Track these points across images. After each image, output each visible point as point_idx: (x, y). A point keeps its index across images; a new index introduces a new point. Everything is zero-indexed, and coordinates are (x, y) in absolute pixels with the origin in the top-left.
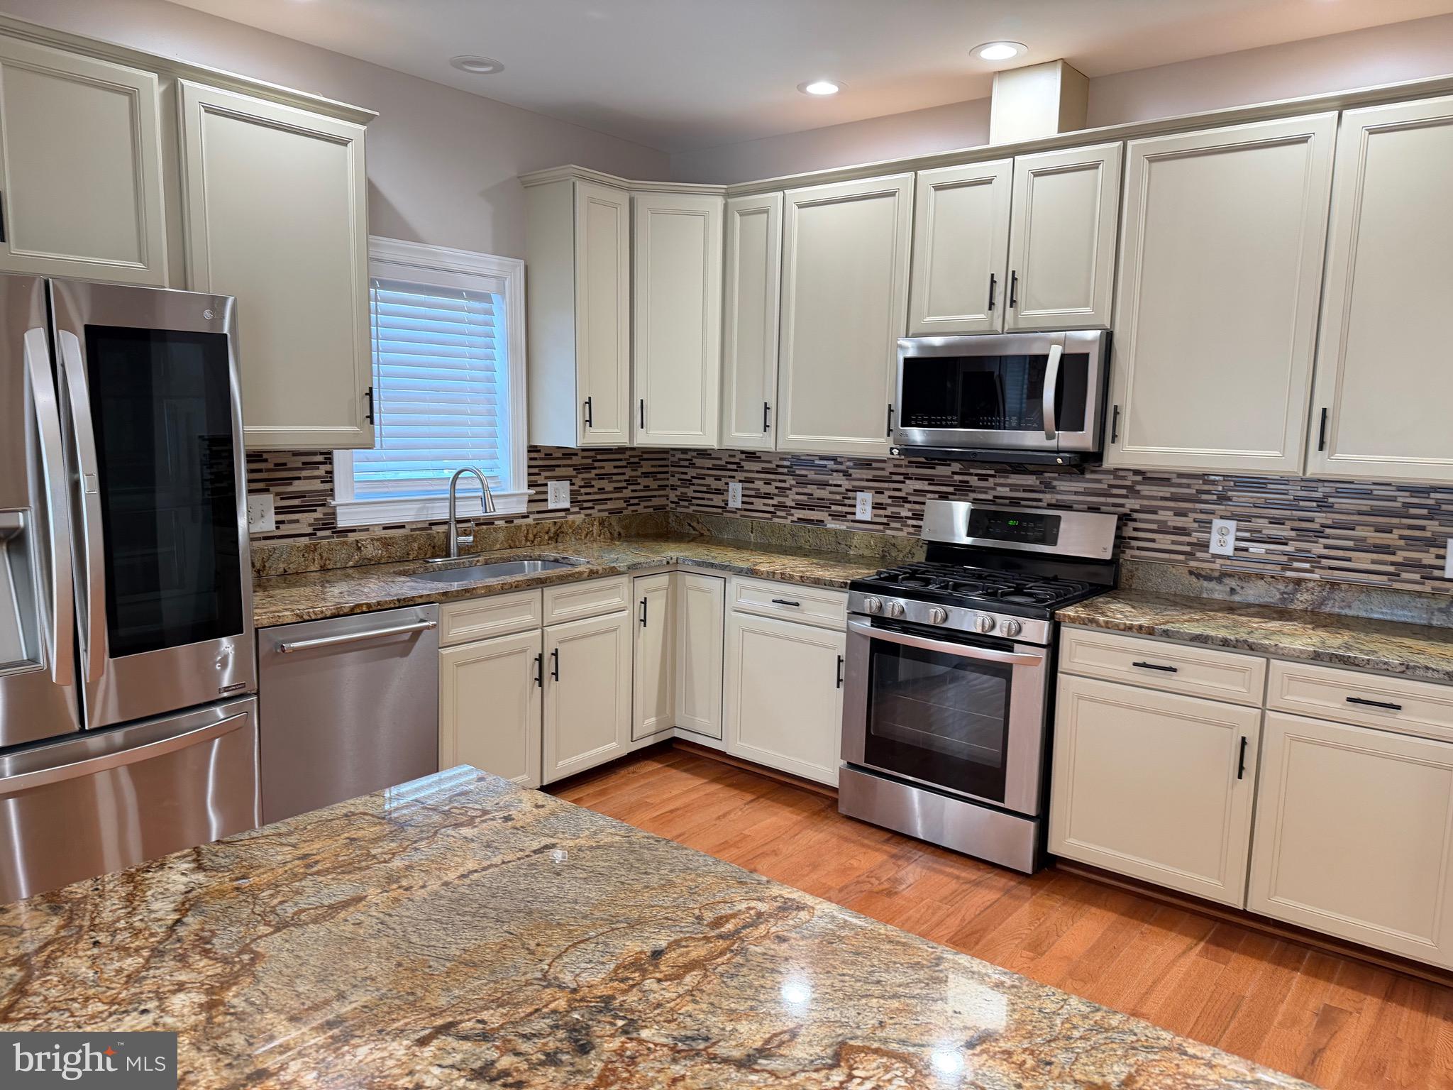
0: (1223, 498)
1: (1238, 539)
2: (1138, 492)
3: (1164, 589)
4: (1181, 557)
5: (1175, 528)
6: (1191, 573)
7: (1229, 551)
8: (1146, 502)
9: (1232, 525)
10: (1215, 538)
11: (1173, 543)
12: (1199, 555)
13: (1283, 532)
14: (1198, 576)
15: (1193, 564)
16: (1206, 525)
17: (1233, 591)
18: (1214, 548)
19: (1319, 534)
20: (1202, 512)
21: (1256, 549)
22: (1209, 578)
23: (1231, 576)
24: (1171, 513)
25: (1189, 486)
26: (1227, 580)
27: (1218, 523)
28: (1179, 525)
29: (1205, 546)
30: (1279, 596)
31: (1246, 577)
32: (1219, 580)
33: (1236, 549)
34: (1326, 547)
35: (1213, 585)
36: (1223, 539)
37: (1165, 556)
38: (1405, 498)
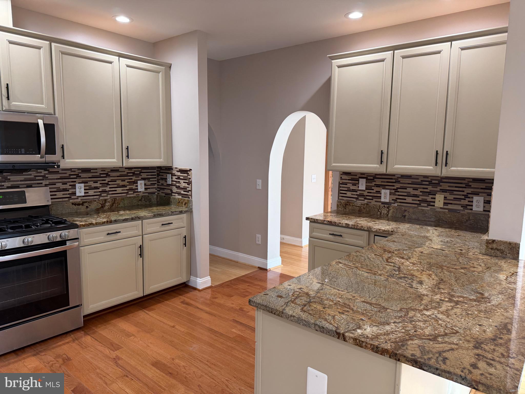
0: (78, 176)
1: (85, 189)
2: (47, 177)
3: (64, 212)
4: (67, 199)
5: (63, 189)
6: (73, 204)
7: (83, 194)
8: (51, 181)
9: (83, 185)
10: (77, 191)
11: (63, 194)
12: (73, 197)
13: (98, 185)
14: (75, 204)
15: (71, 201)
16: (74, 187)
17: (87, 207)
18: (78, 194)
20: (72, 182)
21: (91, 192)
22: (79, 204)
23: (86, 202)
24: (61, 184)
25: (66, 173)
26: (85, 204)
27: (78, 185)
28: (64, 188)
29: (74, 194)
30: (101, 206)
31: (90, 202)
32: (82, 204)
33: (85, 193)
34: (110, 188)
35: (81, 206)
36: (80, 190)
37: (61, 200)
38: (127, 171)
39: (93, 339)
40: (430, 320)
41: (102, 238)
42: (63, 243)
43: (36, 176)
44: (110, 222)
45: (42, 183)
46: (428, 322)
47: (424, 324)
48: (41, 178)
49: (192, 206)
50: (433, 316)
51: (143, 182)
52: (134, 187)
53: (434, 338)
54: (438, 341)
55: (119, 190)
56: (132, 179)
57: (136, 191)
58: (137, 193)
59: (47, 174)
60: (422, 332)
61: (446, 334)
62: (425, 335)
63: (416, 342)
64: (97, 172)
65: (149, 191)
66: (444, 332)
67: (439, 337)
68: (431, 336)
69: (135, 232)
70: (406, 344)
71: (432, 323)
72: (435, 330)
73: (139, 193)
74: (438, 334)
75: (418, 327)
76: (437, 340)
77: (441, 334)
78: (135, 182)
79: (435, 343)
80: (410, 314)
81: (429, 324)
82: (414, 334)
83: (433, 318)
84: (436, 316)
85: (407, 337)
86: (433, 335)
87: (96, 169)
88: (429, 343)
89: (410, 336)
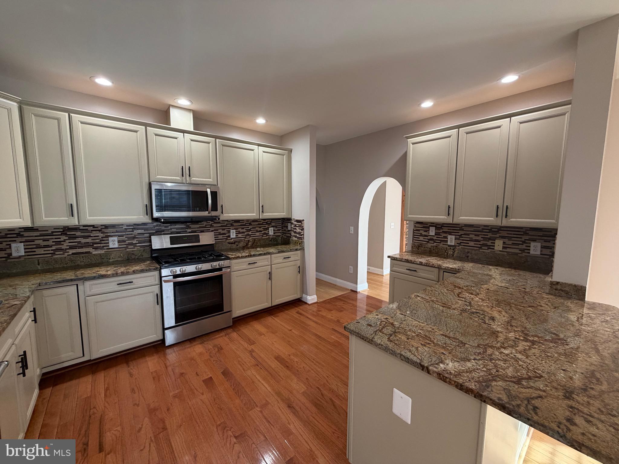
0: (232, 225)
1: (236, 234)
2: (213, 226)
3: (223, 248)
4: (225, 240)
5: (223, 233)
6: (228, 243)
7: (235, 237)
8: (215, 228)
9: (234, 231)
10: (231, 234)
11: (223, 237)
12: (228, 239)
13: (244, 231)
14: (230, 243)
15: (227, 241)
16: (229, 232)
17: (237, 245)
18: (232, 237)
19: (250, 230)
20: (228, 229)
21: (240, 235)
22: (232, 243)
23: (236, 242)
24: (221, 230)
25: (224, 223)
26: (236, 243)
27: (231, 231)
29: (229, 236)
30: (246, 244)
31: (239, 242)
32: (234, 243)
33: (236, 236)
34: (252, 232)
35: (233, 245)
36: (233, 234)
37: (221, 240)
38: (263, 221)
39: (238, 335)
40: (510, 359)
41: (245, 266)
42: (220, 269)
43: (206, 225)
44: (250, 256)
45: (210, 230)
46: (508, 361)
47: (505, 364)
48: (209, 226)
49: (304, 245)
50: (512, 355)
51: (272, 228)
52: (267, 232)
53: (518, 381)
54: (523, 385)
55: (258, 234)
56: (265, 226)
57: (268, 234)
58: (268, 236)
59: (213, 224)
60: (504, 372)
61: (530, 378)
62: (508, 377)
63: (500, 383)
64: (243, 222)
65: (276, 234)
66: (527, 374)
67: (523, 381)
68: (514, 378)
69: (266, 263)
70: (491, 385)
71: (513, 363)
72: (517, 372)
73: (270, 236)
74: (522, 377)
75: (498, 366)
76: (521, 384)
77: (524, 376)
78: (268, 229)
79: (520, 387)
80: (488, 351)
81: (510, 364)
82: (496, 374)
83: (512, 358)
84: (514, 355)
85: (490, 376)
86: (516, 377)
87: (243, 220)
88: (514, 387)
89: (493, 375)
